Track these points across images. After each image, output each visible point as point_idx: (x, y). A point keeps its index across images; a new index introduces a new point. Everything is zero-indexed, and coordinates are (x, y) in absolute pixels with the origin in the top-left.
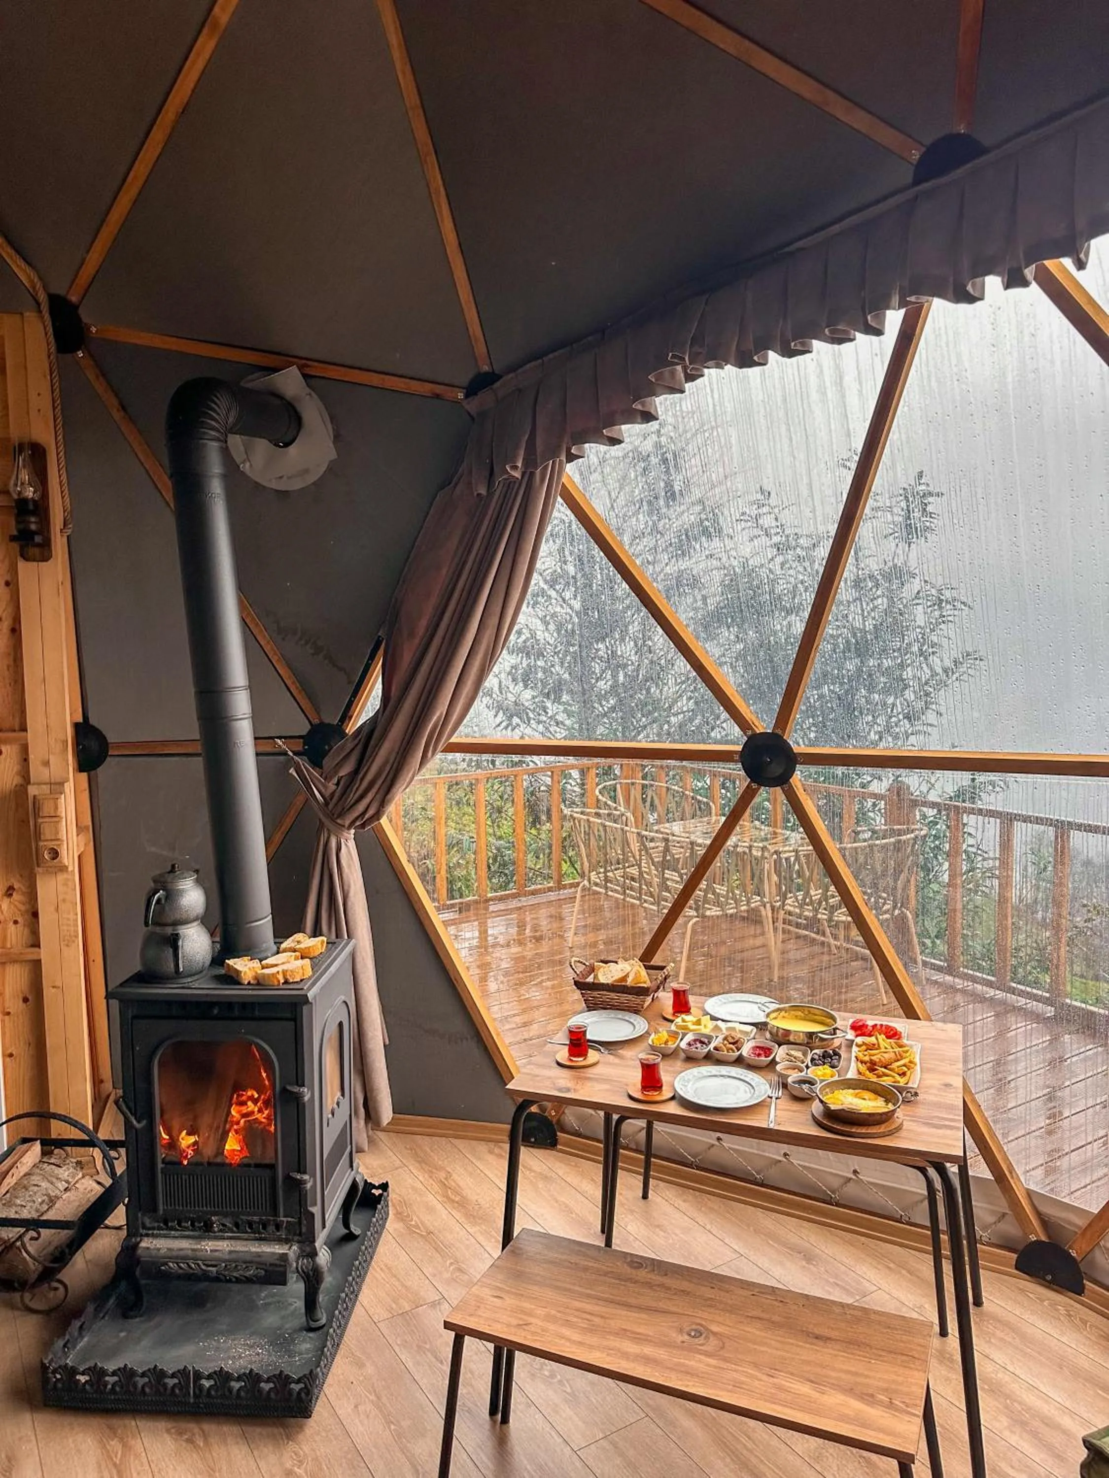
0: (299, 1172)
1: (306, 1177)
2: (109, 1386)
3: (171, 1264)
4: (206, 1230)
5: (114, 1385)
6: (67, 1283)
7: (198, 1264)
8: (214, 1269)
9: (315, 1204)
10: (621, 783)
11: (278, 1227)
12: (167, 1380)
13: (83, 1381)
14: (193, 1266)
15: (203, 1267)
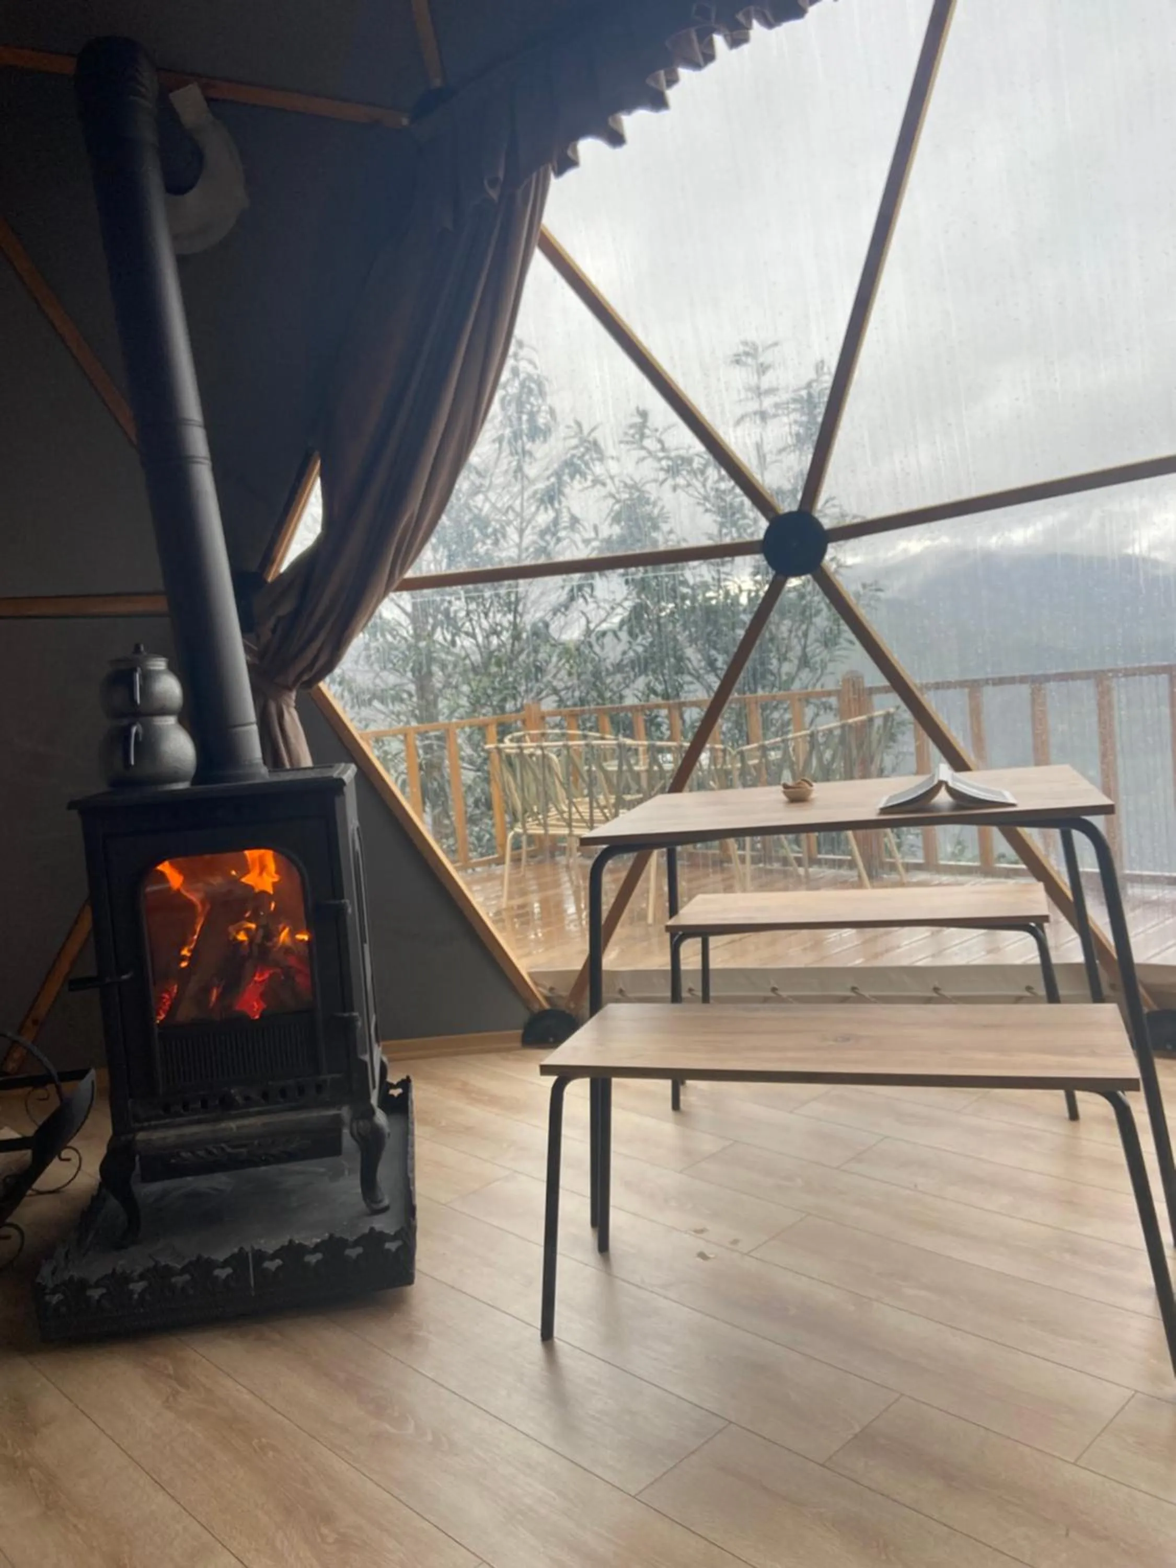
0: (344, 1011)
1: (356, 1014)
2: (136, 1296)
3: (183, 1154)
4: (227, 1106)
5: (142, 1294)
6: (21, 1226)
7: (223, 1149)
8: (244, 1150)
9: (366, 1052)
10: (529, 734)
11: (319, 1088)
12: (217, 1272)
13: (97, 1297)
14: (215, 1151)
15: (229, 1150)
